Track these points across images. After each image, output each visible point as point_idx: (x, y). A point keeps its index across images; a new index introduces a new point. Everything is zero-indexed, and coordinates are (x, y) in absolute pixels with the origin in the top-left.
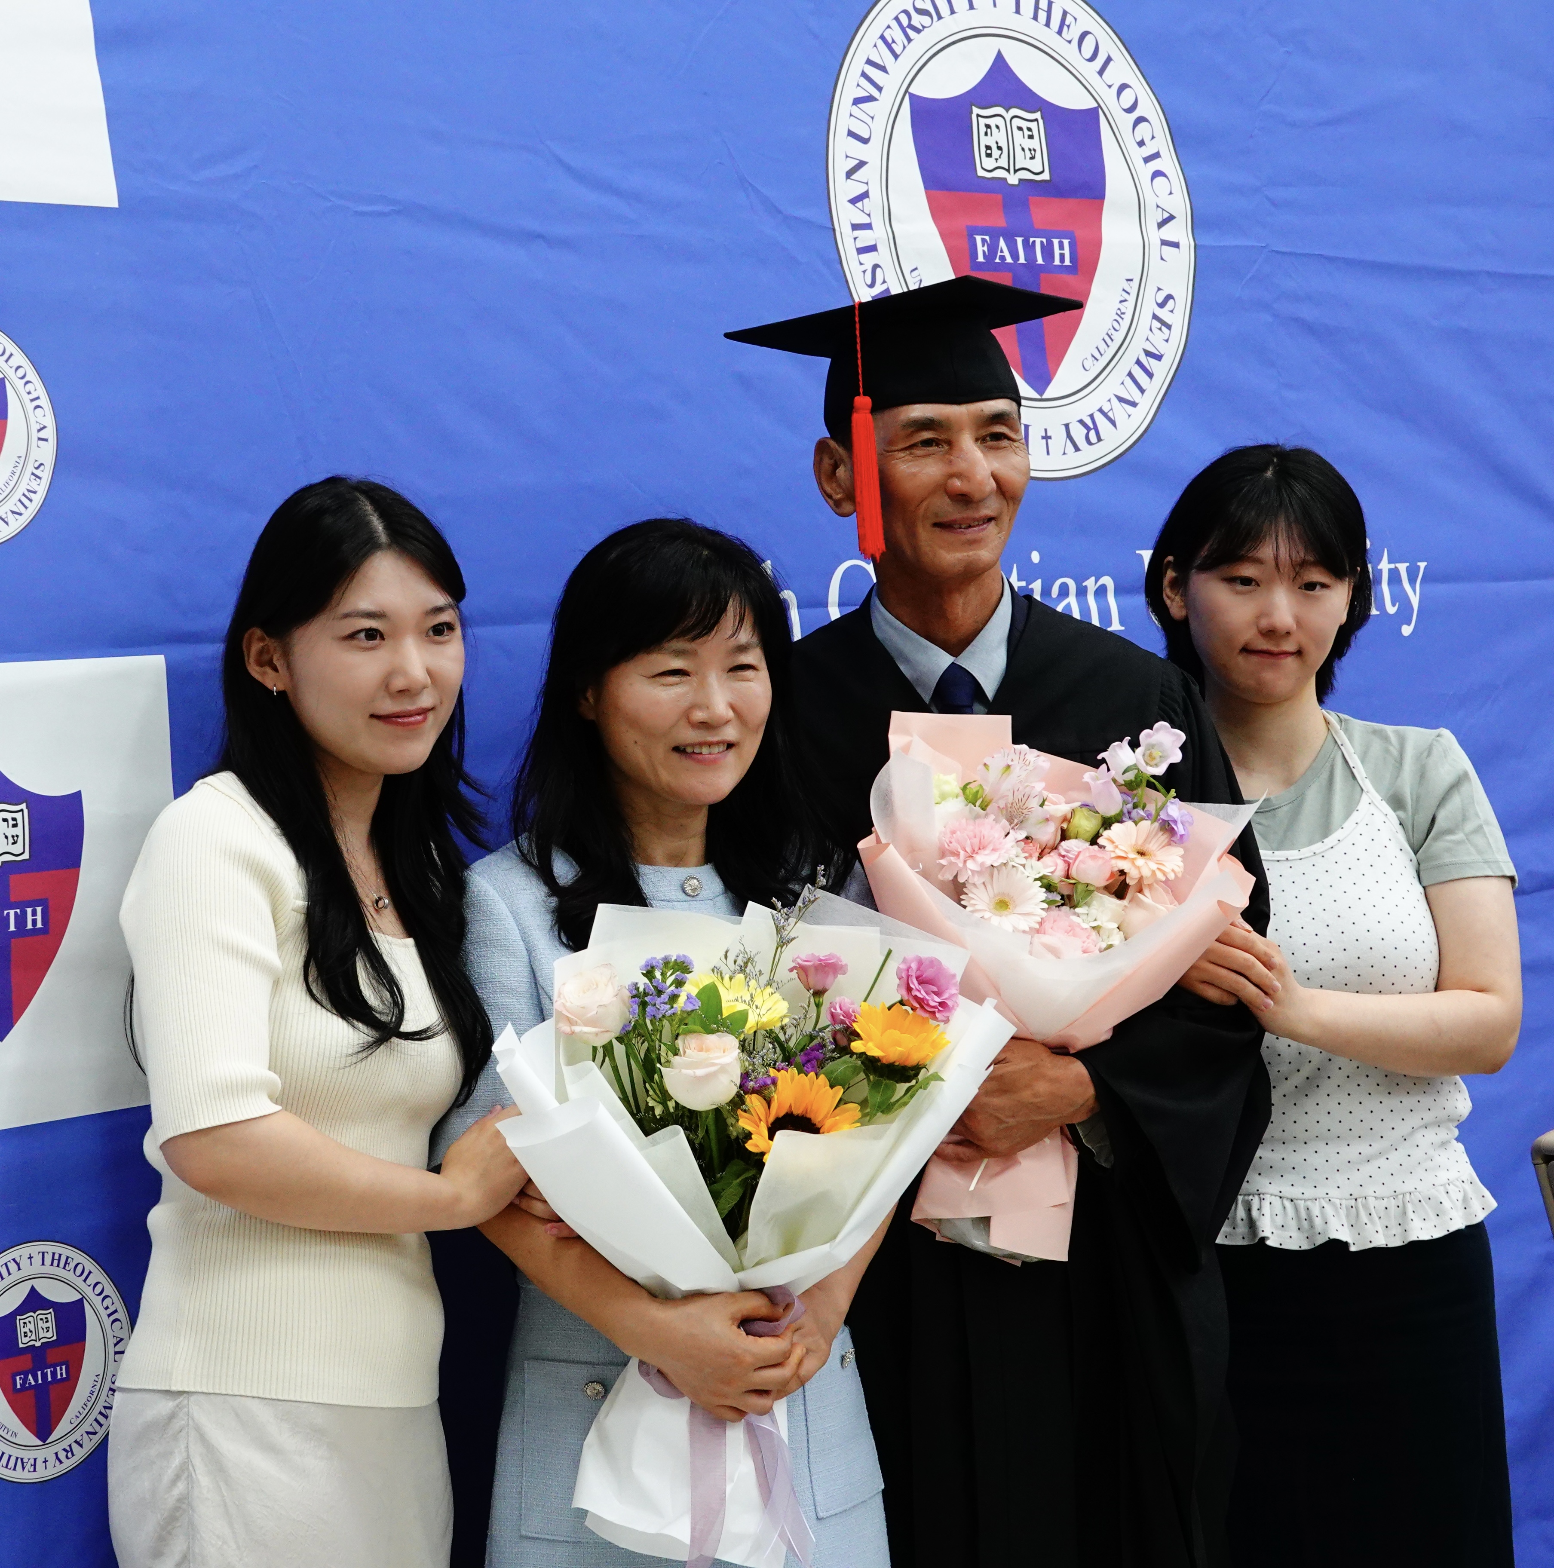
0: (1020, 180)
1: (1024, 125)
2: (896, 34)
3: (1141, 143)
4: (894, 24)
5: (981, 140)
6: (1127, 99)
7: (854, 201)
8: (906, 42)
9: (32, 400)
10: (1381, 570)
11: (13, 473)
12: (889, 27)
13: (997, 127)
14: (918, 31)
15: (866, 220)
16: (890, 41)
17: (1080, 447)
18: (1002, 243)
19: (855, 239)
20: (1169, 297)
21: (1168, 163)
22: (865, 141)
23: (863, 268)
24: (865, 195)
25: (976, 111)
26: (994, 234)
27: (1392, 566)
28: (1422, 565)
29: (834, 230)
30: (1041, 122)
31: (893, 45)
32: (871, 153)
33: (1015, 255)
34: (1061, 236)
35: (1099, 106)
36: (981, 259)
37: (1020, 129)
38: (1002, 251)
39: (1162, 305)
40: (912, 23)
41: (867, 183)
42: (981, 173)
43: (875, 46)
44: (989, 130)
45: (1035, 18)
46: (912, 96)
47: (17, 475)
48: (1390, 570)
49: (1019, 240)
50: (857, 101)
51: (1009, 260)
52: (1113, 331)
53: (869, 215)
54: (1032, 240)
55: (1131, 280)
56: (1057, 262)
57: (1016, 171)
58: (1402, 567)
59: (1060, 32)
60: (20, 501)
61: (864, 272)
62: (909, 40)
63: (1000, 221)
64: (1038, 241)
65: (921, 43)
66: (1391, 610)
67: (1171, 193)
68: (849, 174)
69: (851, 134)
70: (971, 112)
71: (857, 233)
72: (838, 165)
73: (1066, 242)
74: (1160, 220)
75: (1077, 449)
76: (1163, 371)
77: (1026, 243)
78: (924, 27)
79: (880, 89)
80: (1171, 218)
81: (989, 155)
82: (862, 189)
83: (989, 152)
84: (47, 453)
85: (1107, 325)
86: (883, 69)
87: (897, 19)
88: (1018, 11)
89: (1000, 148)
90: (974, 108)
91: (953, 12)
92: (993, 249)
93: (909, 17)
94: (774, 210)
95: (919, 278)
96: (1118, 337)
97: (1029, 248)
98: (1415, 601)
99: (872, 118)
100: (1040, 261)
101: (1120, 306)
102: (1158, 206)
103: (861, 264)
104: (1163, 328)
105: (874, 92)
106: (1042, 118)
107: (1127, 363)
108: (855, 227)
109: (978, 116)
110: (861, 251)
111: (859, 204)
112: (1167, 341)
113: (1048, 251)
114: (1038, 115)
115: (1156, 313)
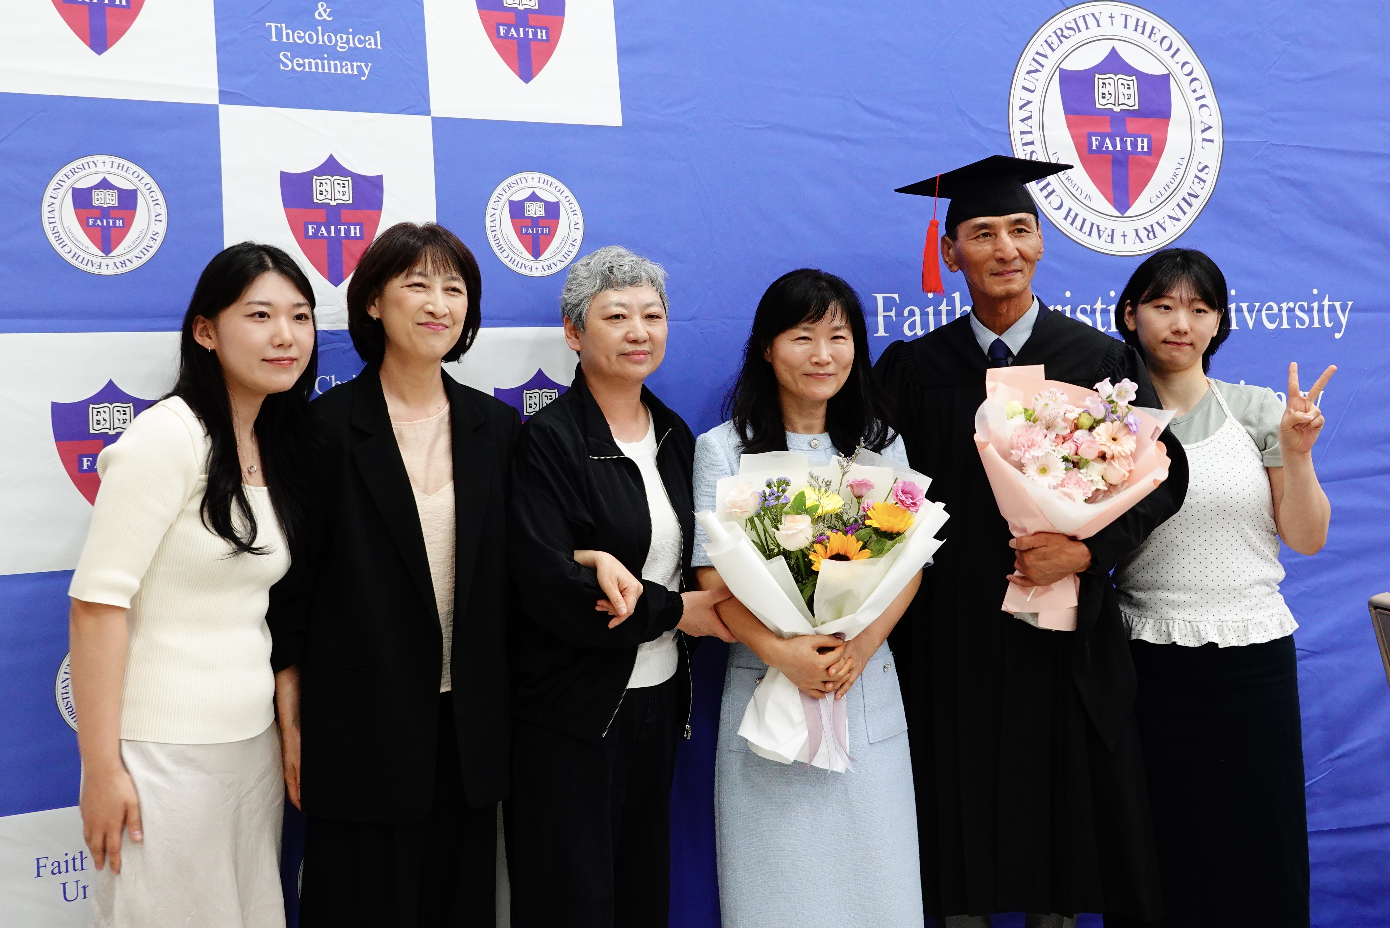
0: (1121, 109)
1: (1125, 82)
2: (1055, 40)
3: (1194, 91)
4: (1053, 35)
5: (1099, 90)
6: (1187, 69)
7: (1022, 121)
8: (1059, 43)
9: (572, 211)
10: (1324, 305)
11: (561, 243)
12: (1050, 36)
13: (1109, 84)
14: (1067, 38)
15: (1029, 129)
16: (1050, 43)
17: (1143, 240)
18: (1108, 140)
19: (1022, 139)
20: (1206, 167)
21: (1210, 100)
22: (1032, 91)
23: (1025, 152)
24: (1030, 117)
25: (1097, 76)
26: (1103, 136)
27: (1331, 303)
28: (1350, 303)
29: (1010, 134)
30: (1135, 81)
31: (1052, 45)
32: (1035, 98)
33: (1114, 146)
34: (1143, 136)
35: (1170, 73)
36: (1094, 148)
37: (1123, 84)
38: (1107, 144)
39: (1201, 171)
40: (1064, 34)
41: (1031, 112)
42: (1098, 106)
43: (1042, 45)
44: (1104, 85)
45: (1136, 30)
46: (1060, 69)
47: (563, 244)
48: (1329, 305)
49: (1118, 139)
50: (1028, 72)
51: (1111, 148)
52: (1170, 183)
53: (1031, 127)
54: (1125, 139)
55: (1184, 158)
56: (1139, 149)
57: (1119, 105)
58: (1337, 304)
59: (1150, 37)
60: (563, 256)
61: (1026, 155)
62: (1061, 42)
63: (1108, 130)
64: (1129, 139)
65: (1067, 44)
66: (1328, 325)
67: (1210, 115)
68: (1021, 108)
69: (1024, 88)
70: (1095, 77)
71: (1023, 136)
72: (1015, 102)
73: (1145, 140)
74: (1203, 129)
75: (1142, 241)
76: (1198, 204)
77: (1121, 140)
78: (1070, 36)
79: (1042, 66)
80: (1210, 127)
81: (1104, 98)
82: (1028, 114)
83: (1104, 96)
84: (579, 235)
85: (1167, 181)
86: (1045, 56)
87: (1055, 32)
88: (1125, 27)
89: (1110, 94)
90: (1096, 74)
91: (1087, 28)
92: (1102, 143)
93: (1062, 31)
94: (976, 125)
95: (1057, 157)
96: (1173, 187)
97: (1123, 143)
98: (1344, 321)
99: (1037, 80)
100: (1129, 148)
101: (1176, 171)
102: (1202, 122)
103: (1024, 151)
104: (1201, 182)
105: (1039, 68)
106: (1136, 79)
107: (1178, 199)
108: (1022, 133)
109: (1098, 78)
110: (1024, 144)
111: (1026, 122)
112: (1202, 188)
113: (1134, 145)
114: (1134, 78)
115: (1197, 175)
